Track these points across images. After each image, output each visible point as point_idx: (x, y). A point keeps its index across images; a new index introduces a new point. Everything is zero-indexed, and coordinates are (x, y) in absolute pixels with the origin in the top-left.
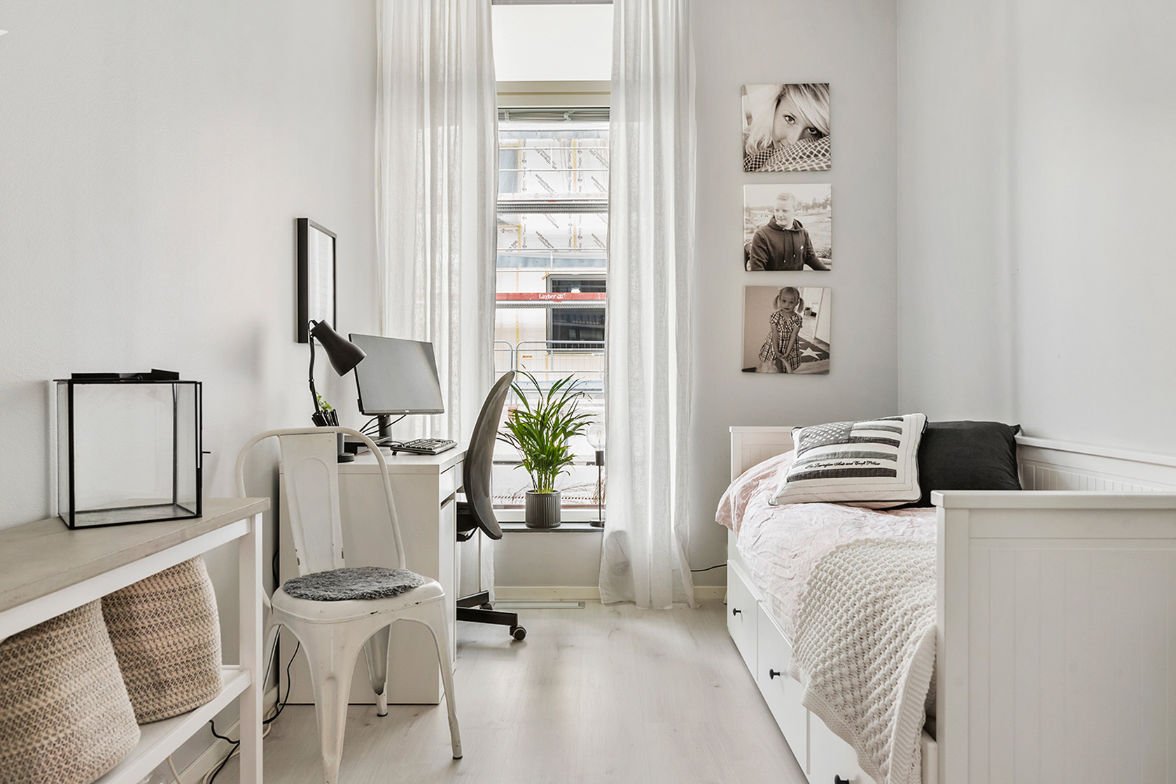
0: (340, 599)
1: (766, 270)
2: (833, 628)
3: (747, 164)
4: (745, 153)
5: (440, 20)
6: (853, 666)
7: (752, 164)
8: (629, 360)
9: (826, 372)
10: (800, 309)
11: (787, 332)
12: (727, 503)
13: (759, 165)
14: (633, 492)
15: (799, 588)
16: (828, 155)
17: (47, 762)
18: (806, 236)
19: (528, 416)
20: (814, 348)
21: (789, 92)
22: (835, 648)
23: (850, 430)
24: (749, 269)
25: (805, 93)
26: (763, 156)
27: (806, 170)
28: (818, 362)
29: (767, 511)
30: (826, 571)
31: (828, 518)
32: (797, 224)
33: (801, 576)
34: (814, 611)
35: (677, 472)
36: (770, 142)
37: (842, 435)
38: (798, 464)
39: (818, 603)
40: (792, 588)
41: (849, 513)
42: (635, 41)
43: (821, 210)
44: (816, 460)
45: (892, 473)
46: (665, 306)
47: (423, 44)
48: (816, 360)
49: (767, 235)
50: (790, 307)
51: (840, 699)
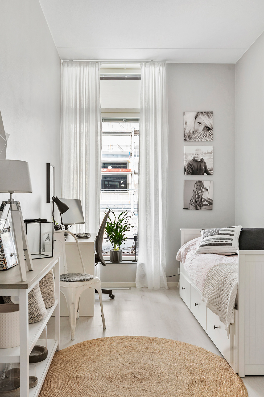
0: (74, 281)
1: (192, 175)
2: (213, 286)
3: (185, 139)
4: (185, 135)
5: (82, 89)
6: (218, 295)
7: (187, 139)
8: (146, 205)
9: (212, 209)
10: (203, 188)
11: (199, 196)
12: (180, 254)
13: (189, 139)
14: (147, 250)
15: (204, 278)
16: (212, 136)
17: (35, 313)
18: (205, 163)
19: (111, 224)
20: (208, 201)
21: (199, 115)
22: (214, 291)
23: (219, 231)
24: (186, 174)
25: (205, 115)
26: (191, 136)
27: (205, 141)
28: (209, 206)
29: (193, 256)
30: (212, 272)
31: (212, 258)
32: (202, 159)
33: (205, 274)
34: (208, 283)
35: (162, 243)
36: (193, 131)
37: (216, 232)
38: (203, 242)
39: (209, 280)
40: (202, 278)
41: (218, 256)
42: (148, 97)
43: (210, 155)
44: (208, 240)
45: (231, 244)
46: (158, 187)
47: (77, 97)
48: (208, 205)
49: (192, 163)
50: (200, 187)
51: (215, 304)
